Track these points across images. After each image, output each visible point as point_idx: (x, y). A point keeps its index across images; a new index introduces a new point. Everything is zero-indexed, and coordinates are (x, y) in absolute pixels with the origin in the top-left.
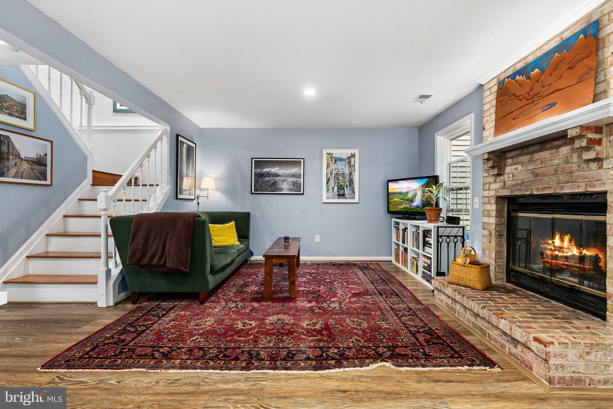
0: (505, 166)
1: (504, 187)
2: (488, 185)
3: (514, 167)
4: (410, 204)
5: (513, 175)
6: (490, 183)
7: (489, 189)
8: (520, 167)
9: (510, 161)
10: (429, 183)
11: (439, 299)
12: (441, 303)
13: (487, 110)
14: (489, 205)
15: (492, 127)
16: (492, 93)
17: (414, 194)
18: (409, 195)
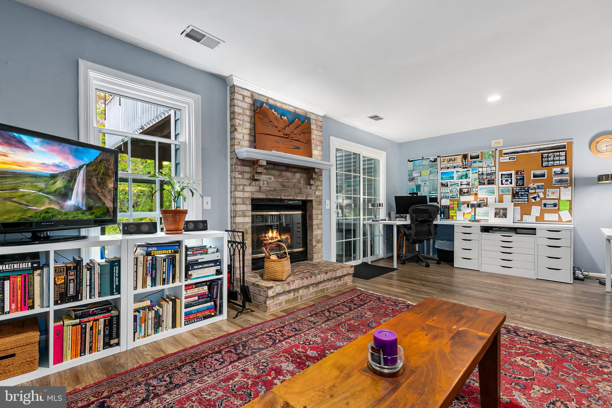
1: (260, 191)
2: (242, 187)
3: (268, 177)
4: (59, 202)
5: (267, 182)
6: (244, 185)
7: (243, 191)
8: (273, 178)
9: (265, 171)
10: (101, 161)
11: (276, 305)
12: (279, 306)
13: (239, 114)
14: (243, 206)
15: (246, 134)
16: (245, 102)
17: (69, 181)
18: (59, 184)
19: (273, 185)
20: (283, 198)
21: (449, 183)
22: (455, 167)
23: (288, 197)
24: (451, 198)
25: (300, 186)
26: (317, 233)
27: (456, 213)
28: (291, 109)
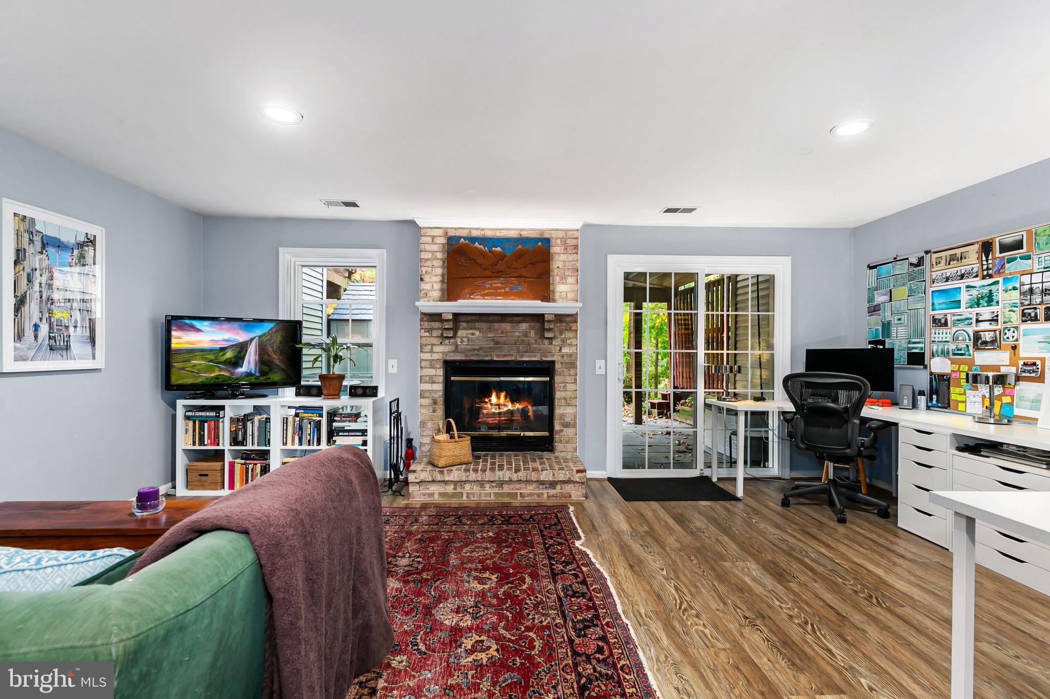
0: (459, 329)
1: (456, 350)
2: (429, 347)
3: (470, 331)
4: (230, 369)
5: (468, 339)
6: (433, 345)
7: (431, 352)
8: (477, 333)
9: (465, 324)
10: (276, 331)
11: (424, 494)
12: (429, 497)
13: (427, 260)
14: (431, 370)
15: (436, 282)
16: (436, 244)
17: (240, 352)
18: (229, 355)
19: (478, 342)
20: (495, 359)
21: (949, 317)
22: (962, 277)
23: (503, 357)
24: (954, 354)
25: (529, 341)
26: (565, 412)
27: (964, 394)
28: (513, 234)
